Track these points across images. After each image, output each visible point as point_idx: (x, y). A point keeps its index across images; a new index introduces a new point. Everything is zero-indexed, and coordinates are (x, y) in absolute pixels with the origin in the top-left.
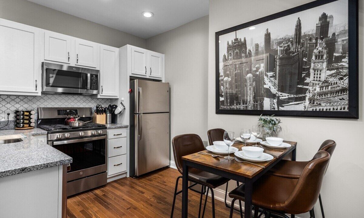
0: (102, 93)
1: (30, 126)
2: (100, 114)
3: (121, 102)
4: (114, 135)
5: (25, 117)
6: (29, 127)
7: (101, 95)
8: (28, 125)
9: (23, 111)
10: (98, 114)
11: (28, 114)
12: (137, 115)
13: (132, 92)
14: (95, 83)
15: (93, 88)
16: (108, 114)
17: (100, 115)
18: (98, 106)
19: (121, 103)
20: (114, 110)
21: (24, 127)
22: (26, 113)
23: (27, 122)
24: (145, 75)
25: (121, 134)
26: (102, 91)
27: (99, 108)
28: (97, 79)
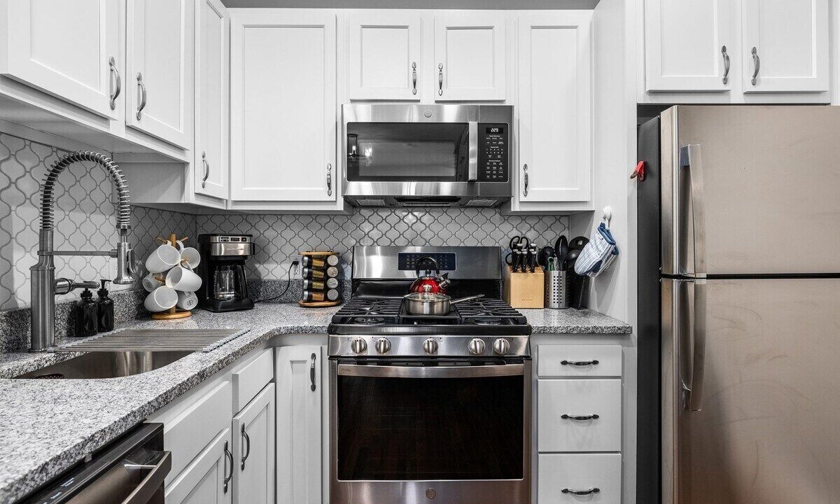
0: (526, 194)
1: (326, 299)
2: (524, 271)
3: (603, 225)
4: (564, 363)
5: (315, 272)
6: (324, 301)
7: (523, 199)
8: (321, 296)
9: (310, 257)
10: (515, 271)
11: (321, 264)
12: (676, 282)
13: (647, 173)
14: (497, 155)
15: (491, 175)
16: (555, 273)
17: (523, 275)
18: (515, 240)
19: (602, 228)
20: (574, 256)
21: (313, 299)
22: (316, 263)
23: (320, 285)
24: (722, 87)
25: (595, 362)
26: (526, 186)
27: (520, 248)
28: (506, 141)
